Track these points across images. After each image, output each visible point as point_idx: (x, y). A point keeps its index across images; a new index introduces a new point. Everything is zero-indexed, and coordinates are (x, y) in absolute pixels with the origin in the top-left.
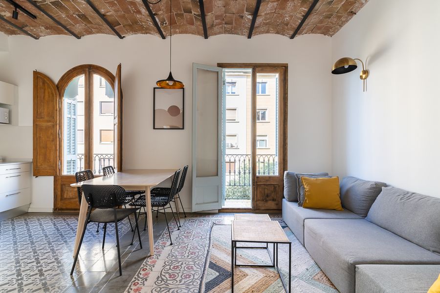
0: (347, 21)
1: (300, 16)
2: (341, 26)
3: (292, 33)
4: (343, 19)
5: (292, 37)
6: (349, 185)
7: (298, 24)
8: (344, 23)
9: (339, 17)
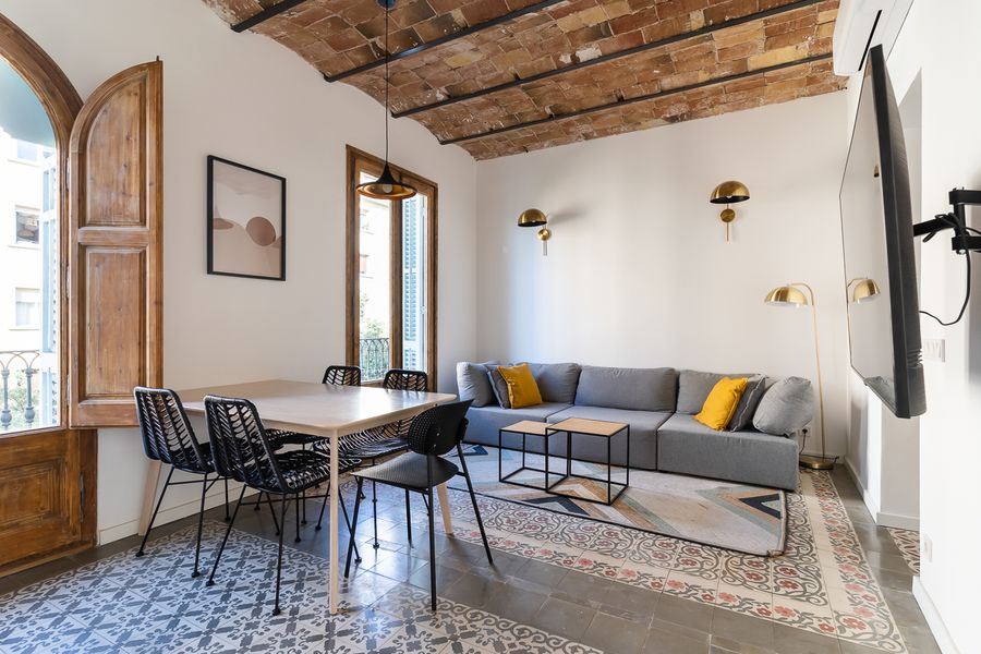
0: (512, 154)
1: (487, 127)
2: (500, 155)
3: (451, 137)
4: (510, 150)
5: (443, 143)
6: (539, 372)
7: (474, 133)
8: (507, 153)
9: (509, 145)
